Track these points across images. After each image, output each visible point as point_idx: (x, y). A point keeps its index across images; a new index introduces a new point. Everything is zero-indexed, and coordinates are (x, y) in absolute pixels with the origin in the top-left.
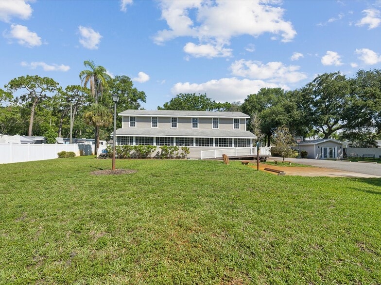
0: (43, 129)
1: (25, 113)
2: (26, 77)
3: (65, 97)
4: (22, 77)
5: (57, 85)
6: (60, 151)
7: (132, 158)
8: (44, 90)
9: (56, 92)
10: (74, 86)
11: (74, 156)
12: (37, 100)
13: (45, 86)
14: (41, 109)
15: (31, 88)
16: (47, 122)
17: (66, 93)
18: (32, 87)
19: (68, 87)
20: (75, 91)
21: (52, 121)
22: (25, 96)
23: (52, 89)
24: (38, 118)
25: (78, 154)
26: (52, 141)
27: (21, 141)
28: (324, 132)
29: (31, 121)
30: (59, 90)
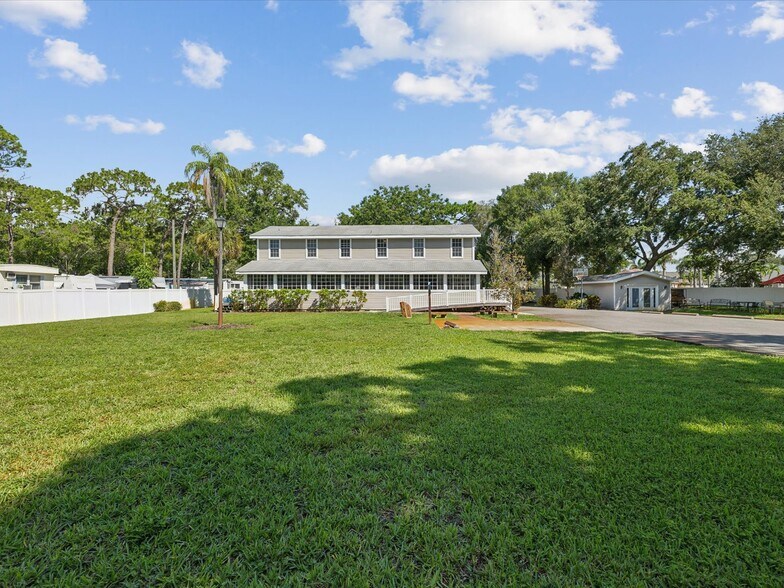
0: (132, 262)
1: (100, 235)
2: (99, 172)
3: (168, 203)
4: (94, 173)
5: (151, 184)
6: (157, 301)
7: (270, 310)
8: (130, 193)
9: (150, 196)
10: (182, 184)
11: (179, 308)
12: (119, 212)
13: (132, 187)
14: (126, 227)
15: (109, 191)
16: (138, 248)
17: (168, 197)
18: (112, 189)
19: (171, 185)
20: (183, 192)
21: (147, 247)
22: (99, 206)
23: (144, 190)
24: (123, 243)
25: (186, 305)
26: (146, 284)
27: (97, 285)
28: (645, 258)
29: (112, 249)
30: (157, 191)
